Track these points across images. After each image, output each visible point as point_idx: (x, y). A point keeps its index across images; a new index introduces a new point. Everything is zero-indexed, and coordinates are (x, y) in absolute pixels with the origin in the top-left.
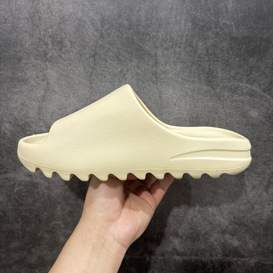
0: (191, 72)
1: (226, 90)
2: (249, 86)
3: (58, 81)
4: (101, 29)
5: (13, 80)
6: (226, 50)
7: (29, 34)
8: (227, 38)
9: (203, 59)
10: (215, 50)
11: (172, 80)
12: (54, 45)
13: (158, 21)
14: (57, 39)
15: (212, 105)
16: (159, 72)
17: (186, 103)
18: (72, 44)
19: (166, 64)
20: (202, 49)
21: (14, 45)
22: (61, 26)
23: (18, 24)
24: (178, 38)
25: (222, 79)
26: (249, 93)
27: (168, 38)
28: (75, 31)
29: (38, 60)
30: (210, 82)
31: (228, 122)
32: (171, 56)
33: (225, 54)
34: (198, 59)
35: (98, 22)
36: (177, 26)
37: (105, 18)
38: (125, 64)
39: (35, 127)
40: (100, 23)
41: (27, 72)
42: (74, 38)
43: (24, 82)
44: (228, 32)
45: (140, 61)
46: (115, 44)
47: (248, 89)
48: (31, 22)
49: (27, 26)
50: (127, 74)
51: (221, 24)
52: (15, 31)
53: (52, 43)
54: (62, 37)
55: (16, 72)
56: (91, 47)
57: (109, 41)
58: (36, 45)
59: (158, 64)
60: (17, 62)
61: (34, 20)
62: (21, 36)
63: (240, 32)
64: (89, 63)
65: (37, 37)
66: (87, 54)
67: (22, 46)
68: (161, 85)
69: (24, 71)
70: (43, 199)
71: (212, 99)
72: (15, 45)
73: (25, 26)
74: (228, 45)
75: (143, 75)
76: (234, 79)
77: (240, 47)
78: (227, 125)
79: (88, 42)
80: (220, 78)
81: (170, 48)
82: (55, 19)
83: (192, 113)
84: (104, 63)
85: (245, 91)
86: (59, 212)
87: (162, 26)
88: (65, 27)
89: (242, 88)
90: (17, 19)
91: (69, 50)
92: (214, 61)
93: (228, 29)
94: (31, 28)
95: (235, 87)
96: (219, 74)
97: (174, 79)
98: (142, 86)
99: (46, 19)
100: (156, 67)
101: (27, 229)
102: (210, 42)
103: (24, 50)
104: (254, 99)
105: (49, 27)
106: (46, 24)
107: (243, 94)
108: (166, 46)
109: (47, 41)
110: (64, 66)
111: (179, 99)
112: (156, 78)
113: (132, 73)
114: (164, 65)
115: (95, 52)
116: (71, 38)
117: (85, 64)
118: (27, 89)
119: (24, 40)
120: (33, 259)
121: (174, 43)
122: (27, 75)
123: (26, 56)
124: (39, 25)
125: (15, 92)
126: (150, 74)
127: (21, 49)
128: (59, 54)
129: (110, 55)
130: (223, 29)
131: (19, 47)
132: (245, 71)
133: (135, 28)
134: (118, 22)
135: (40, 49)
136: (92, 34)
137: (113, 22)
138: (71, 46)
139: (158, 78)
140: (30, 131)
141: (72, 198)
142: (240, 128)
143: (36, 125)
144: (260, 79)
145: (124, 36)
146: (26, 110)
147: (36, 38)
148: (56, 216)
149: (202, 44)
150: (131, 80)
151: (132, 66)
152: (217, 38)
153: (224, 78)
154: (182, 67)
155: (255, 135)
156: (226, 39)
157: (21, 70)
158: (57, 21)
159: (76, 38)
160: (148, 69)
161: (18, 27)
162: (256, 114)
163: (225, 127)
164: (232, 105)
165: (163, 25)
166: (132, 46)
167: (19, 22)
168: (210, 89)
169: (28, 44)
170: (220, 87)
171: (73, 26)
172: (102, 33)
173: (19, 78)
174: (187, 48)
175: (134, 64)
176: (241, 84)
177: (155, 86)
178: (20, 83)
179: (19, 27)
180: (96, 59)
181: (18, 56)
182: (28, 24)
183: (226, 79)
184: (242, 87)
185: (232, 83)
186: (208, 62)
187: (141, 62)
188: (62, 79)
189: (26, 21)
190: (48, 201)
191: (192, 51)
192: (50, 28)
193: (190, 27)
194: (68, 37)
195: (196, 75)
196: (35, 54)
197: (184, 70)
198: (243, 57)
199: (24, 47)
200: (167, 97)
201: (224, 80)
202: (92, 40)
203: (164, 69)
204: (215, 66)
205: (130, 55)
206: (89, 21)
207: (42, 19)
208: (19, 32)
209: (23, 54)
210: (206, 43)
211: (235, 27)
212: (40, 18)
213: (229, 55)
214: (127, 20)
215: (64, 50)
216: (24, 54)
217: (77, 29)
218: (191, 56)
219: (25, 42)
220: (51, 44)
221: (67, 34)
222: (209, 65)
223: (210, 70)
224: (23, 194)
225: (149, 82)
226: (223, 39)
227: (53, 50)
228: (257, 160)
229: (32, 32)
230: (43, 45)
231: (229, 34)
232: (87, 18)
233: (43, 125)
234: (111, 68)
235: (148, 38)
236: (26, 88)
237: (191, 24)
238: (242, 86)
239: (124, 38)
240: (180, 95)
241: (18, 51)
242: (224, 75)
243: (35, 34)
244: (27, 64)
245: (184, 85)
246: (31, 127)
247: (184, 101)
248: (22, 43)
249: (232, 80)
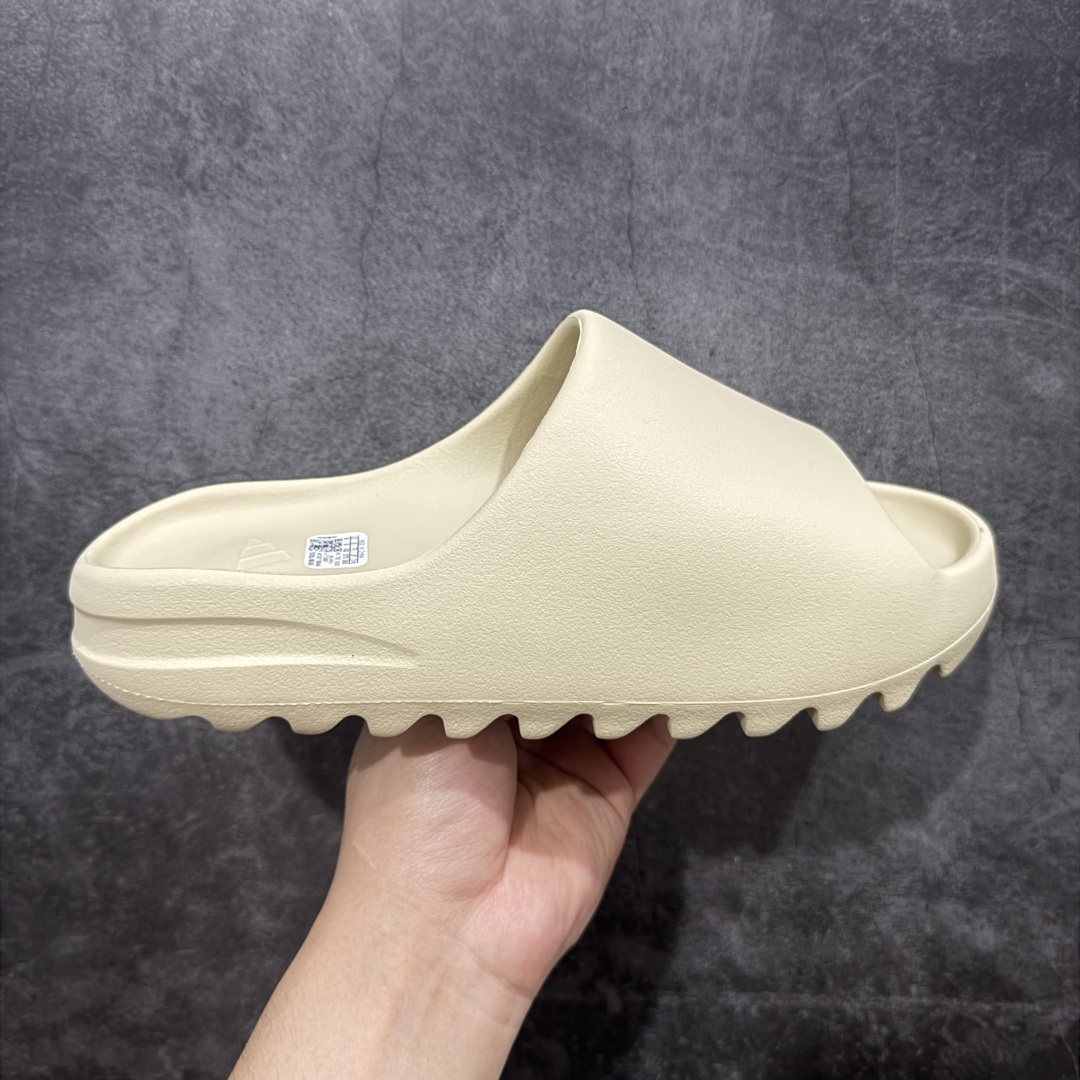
0: (776, 215)
1: (927, 285)
2: (1024, 268)
3: (233, 270)
4: (401, 50)
5: (56, 272)
6: (921, 119)
7: (115, 82)
8: (924, 68)
9: (825, 161)
10: (874, 119)
11: (696, 249)
12: (215, 125)
13: (633, 10)
14: (224, 99)
15: (869, 351)
16: (644, 219)
17: (760, 343)
18: (284, 116)
19: (670, 184)
20: (820, 118)
21: (57, 132)
22: (242, 45)
23: (69, 43)
24: (719, 77)
25: (910, 242)
26: (1023, 296)
27: (677, 79)
28: (296, 64)
29: (152, 186)
30: (857, 256)
31: (937, 420)
32: (693, 152)
33: (916, 137)
34: (806, 161)
35: (388, 24)
36: (711, 25)
37: (417, 8)
38: (503, 188)
39: (143, 459)
40: (395, 28)
41: (107, 237)
42: (295, 93)
43: (98, 280)
44: (929, 43)
45: (565, 176)
46: (458, 109)
47: (1018, 281)
48: (119, 36)
49: (107, 51)
50: (510, 232)
51: (897, 11)
52: (58, 73)
53: (205, 115)
54: (244, 89)
55: (67, 240)
56: (361, 128)
57: (434, 100)
58: (144, 128)
59: (638, 184)
60: (69, 196)
61: (134, 27)
62: (80, 93)
63: (978, 40)
64: (354, 190)
65: (145, 96)
66: (344, 154)
67: (86, 133)
68: (653, 273)
69: (96, 235)
70: (183, 756)
71: (870, 326)
72: (61, 128)
73: (98, 52)
74: (928, 100)
75: (576, 235)
76: (958, 242)
77: (982, 104)
78: (934, 433)
79: (350, 108)
80: (901, 235)
81: (688, 116)
82: (215, 17)
83: (787, 389)
84: (414, 190)
85: (1004, 290)
86: (245, 809)
87: (649, 31)
88: (256, 50)
89: (993, 276)
90: (65, 24)
91: (272, 142)
92: (871, 166)
93: (927, 32)
94: (119, 59)
95: (963, 275)
96: (895, 222)
97: (708, 245)
98: (574, 278)
99: (180, 21)
100: (631, 198)
101: (121, 881)
102: (854, 90)
103: (95, 149)
104: (1048, 321)
105: (193, 52)
106: (181, 42)
107: (997, 303)
108: (668, 109)
109: (186, 109)
110: (256, 206)
111: (730, 328)
112: (632, 246)
113: (532, 226)
114: (664, 190)
115: (380, 145)
116: (280, 92)
117: (339, 199)
118: (108, 305)
119: (93, 107)
120: (147, 1005)
121: (703, 99)
122: (107, 248)
123: (104, 173)
124: (152, 47)
125: (63, 320)
126: (605, 229)
127: (83, 145)
128: (235, 160)
129: (440, 155)
130: (907, 32)
131: (77, 138)
132: (1005, 203)
133: (541, 39)
134: (471, 19)
135: (157, 143)
136: (365, 72)
137: (450, 20)
138: (283, 125)
139: (640, 245)
140: (125, 475)
142: (989, 445)
143: (148, 453)
144: (1070, 237)
145: (497, 77)
146: (108, 391)
147: (140, 99)
148: (235, 827)
149: (817, 95)
150: (529, 258)
151: (529, 196)
152: (884, 68)
153: (915, 236)
154: (740, 195)
155: (1056, 474)
156: (918, 74)
157: (84, 229)
158: (222, 26)
159: (302, 93)
160: (595, 209)
161: (70, 55)
162: (1058, 384)
163: (929, 441)
164: (954, 351)
165: (655, 27)
166: (528, 116)
167: (73, 35)
168: (860, 284)
169: (112, 123)
170: (902, 273)
171: (287, 44)
172: (403, 66)
173: (78, 262)
174: (758, 117)
175: (537, 188)
176: (988, 261)
177: (630, 278)
178: (82, 284)
179: (75, 58)
180: (381, 173)
181: (71, 175)
182: (110, 42)
183: (924, 241)
184: (995, 273)
185: (949, 258)
186: (846, 172)
187: (568, 181)
188: (248, 261)
189: (102, 30)
190: (203, 766)
191: (776, 126)
192: (195, 55)
193: (766, 28)
194: (268, 88)
195: (797, 225)
196: (139, 166)
197: (749, 205)
198: (995, 144)
199: (93, 136)
200: (678, 321)
201: (917, 247)
202: (367, 95)
203: (663, 205)
204: (876, 185)
205: (523, 154)
206: (352, 23)
207: (166, 22)
208: (73, 75)
209: (90, 165)
210: (834, 93)
211: (956, 22)
212: (156, 19)
213: (936, 140)
214: (507, 9)
215: (253, 145)
216: (96, 164)
217: (305, 57)
218: (773, 149)
219: (98, 117)
220: (203, 119)
221: (263, 78)
222: (852, 182)
223: (854, 203)
224: (102, 736)
225: (604, 263)
226: (905, 72)
227: (211, 145)
228: (1065, 582)
229: (126, 73)
230: (171, 124)
231: (930, 50)
232: (344, 9)
233: (175, 451)
234: (447, 211)
235: (592, 79)
236: (105, 301)
237: (769, 15)
238: (993, 267)
239: (497, 84)
240: (734, 313)
241: (70, 152)
242: (917, 224)
243: (137, 81)
244: (109, 203)
245: (751, 269)
246: (127, 460)
247: (752, 337)
248: (89, 119)
249: (950, 246)
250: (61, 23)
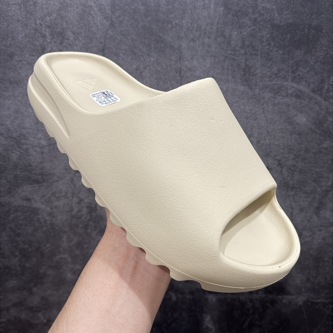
0: (223, 68)
1: (267, 90)
2: (295, 85)
4: (111, 16)
5: (4, 82)
6: (266, 41)
7: (22, 23)
8: (268, 26)
9: (238, 53)
10: (253, 41)
12: (54, 38)
13: (182, 6)
14: (56, 29)
15: (250, 110)
16: (184, 69)
18: (75, 35)
19: (192, 59)
20: (237, 40)
21: (4, 38)
22: (62, 13)
23: (7, 11)
24: (207, 26)
25: (262, 77)
26: (295, 94)
27: (194, 27)
28: (79, 19)
29: (34, 56)
30: (247, 81)
31: (269, 130)
32: (199, 49)
33: (265, 46)
34: (233, 53)
35: (107, 8)
36: (205, 11)
37: (116, 3)
38: (142, 59)
39: (32, 139)
40: (109, 9)
41: (20, 71)
42: (78, 28)
43: (18, 84)
44: (269, 18)
45: (161, 56)
46: (129, 35)
47: (293, 89)
48: (24, 9)
49: (20, 13)
50: (144, 72)
51: (260, 8)
52: (4, 20)
53: (50, 34)
54: (63, 26)
55: (8, 72)
56: (99, 39)
57: (121, 32)
58: (32, 38)
59: (183, 59)
60: (8, 58)
61: (28, 6)
62: (11, 26)
63: (284, 18)
65: (32, 28)
66: (94, 47)
67: (13, 39)
69: (17, 71)
70: (46, 228)
71: (250, 102)
72: (5, 37)
73: (17, 14)
74: (268, 35)
75: (164, 73)
76: (276, 77)
77: (284, 37)
78: (268, 134)
79: (95, 33)
80: (260, 75)
81: (198, 38)
82: (53, 4)
85: (290, 92)
86: (64, 243)
87: (186, 12)
88: (66, 15)
89: (286, 88)
90: (6, 5)
91: (72, 43)
92: (251, 54)
93: (269, 15)
94: (23, 16)
95: (278, 87)
96: (258, 71)
98: (163, 86)
99: (42, 5)
100: (181, 63)
101: (27, 265)
102: (247, 32)
103: (16, 44)
104: (301, 101)
105: (47, 15)
106: (43, 11)
107: (287, 96)
108: (192, 36)
109: (45, 32)
112: (181, 77)
113: (151, 70)
114: (190, 60)
115: (105, 45)
116: (74, 28)
118: (21, 92)
119: (15, 31)
120: (35, 301)
121: (202, 33)
122: (20, 75)
123: (19, 52)
124: (34, 13)
125: (7, 96)
126: (173, 72)
127: (12, 43)
128: (60, 49)
129: (123, 48)
130: (263, 15)
131: (10, 40)
132: (290, 66)
133: (154, 14)
134: (132, 7)
135: (36, 43)
136: (100, 22)
137: (126, 7)
138: (75, 38)
139: (183, 77)
140: (27, 144)
141: (80, 226)
142: (284, 137)
143: (34, 138)
144: (309, 77)
145: (140, 25)
146: (21, 119)
147: (30, 29)
148: (62, 248)
149: (236, 33)
150: (150, 80)
151: (150, 61)
152: (256, 25)
153: (264, 76)
154: (213, 62)
155: (303, 146)
156: (266, 27)
157: (13, 69)
158: (56, 7)
159: (81, 28)
160: (170, 66)
161: (8, 14)
162: (304, 119)
163: (266, 136)
164: (275, 110)
165: (188, 11)
166: (150, 37)
167: (9, 8)
168: (247, 90)
169: (21, 36)
170: (260, 86)
171: (76, 13)
172: (112, 21)
173: (11, 79)
174: (218, 39)
175: (152, 59)
176: (285, 83)
178: (13, 86)
179: (9, 15)
180: (105, 53)
181: (8, 52)
182: (21, 11)
183: (266, 77)
184: (287, 87)
185: (274, 82)
186: (244, 56)
187: (162, 57)
189: (18, 7)
190: (52, 231)
191: (224, 42)
192: (47, 16)
193: (221, 12)
194: (70, 26)
195: (230, 72)
196: (30, 50)
197: (215, 66)
198: (288, 49)
199: (15, 40)
201: (264, 79)
202: (101, 30)
203: (190, 65)
204: (253, 60)
205: (148, 49)
206: (96, 7)
207: (38, 5)
208: (9, 21)
209: (15, 49)
210: (241, 32)
211: (277, 12)
212: (35, 4)
213: (271, 47)
214: (143, 4)
215: (66, 44)
216: (17, 49)
217: (81, 17)
218: (223, 49)
219: (17, 34)
220: (50, 36)
221: (68, 23)
222: (246, 59)
223: (246, 66)
224: (20, 222)
225: (172, 82)
226: (262, 27)
227: (52, 44)
228: (305, 177)
229: (26, 21)
230: (40, 37)
231: (269, 20)
232: (94, 3)
233: (42, 137)
235: (169, 26)
236: (20, 91)
237: (222, 8)
238: (286, 85)
239: (140, 27)
241: (8, 45)
242: (264, 72)
243: (29, 23)
244: (21, 61)
246: (27, 139)
248: (14, 35)
249: (274, 78)
250: (5, 4)
